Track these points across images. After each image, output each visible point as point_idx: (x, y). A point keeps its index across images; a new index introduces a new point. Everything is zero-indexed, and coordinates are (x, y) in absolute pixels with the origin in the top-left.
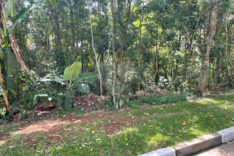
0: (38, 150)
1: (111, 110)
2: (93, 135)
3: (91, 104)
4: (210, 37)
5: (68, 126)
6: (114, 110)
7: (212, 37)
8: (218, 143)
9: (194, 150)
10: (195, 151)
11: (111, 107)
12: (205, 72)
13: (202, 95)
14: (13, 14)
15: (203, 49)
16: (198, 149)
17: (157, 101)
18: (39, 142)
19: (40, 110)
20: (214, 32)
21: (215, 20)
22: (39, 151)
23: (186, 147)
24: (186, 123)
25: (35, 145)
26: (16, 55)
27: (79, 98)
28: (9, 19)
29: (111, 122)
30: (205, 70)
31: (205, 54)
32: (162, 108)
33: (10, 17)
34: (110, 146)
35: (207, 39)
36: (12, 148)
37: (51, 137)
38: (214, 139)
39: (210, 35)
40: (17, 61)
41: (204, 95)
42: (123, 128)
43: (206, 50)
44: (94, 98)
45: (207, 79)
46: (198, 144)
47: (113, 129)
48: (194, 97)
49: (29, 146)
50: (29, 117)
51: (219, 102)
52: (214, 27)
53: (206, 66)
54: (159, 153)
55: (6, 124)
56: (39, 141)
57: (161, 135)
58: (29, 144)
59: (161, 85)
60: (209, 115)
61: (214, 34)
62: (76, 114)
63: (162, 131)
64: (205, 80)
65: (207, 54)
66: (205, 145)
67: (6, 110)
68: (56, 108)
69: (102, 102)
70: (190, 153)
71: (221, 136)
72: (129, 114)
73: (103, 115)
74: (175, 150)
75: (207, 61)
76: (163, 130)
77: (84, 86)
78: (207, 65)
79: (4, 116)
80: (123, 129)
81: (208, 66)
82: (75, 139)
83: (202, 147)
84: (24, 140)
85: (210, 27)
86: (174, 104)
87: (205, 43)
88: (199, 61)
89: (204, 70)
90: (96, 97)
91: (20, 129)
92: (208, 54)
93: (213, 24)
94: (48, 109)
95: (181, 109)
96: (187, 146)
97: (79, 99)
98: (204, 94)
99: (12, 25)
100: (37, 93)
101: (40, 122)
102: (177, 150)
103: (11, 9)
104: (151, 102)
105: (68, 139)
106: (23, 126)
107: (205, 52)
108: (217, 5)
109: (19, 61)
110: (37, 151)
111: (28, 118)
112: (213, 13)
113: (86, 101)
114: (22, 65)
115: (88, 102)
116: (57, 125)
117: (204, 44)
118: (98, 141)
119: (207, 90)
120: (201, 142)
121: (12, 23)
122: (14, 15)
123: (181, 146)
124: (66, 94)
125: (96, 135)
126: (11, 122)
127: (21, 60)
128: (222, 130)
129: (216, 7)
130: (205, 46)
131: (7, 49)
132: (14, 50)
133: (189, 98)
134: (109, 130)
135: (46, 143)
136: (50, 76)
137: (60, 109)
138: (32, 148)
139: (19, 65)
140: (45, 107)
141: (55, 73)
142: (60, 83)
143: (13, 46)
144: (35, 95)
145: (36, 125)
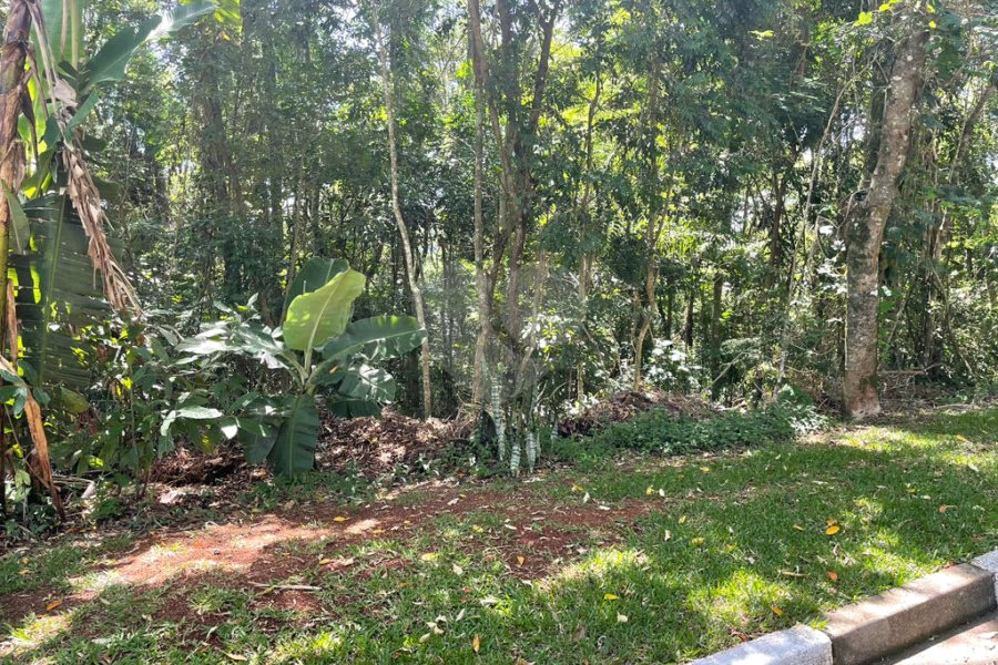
0: (233, 653)
1: (489, 477)
2: (460, 581)
3: (389, 455)
4: (884, 179)
5: (330, 545)
6: (505, 478)
7: (892, 178)
8: (983, 604)
9: (897, 635)
10: (903, 638)
11: (489, 465)
12: (862, 320)
13: (849, 414)
14: (79, 56)
15: (852, 225)
16: (914, 631)
17: (676, 441)
18: (227, 616)
19: (167, 481)
20: (900, 157)
21: (906, 110)
22: (240, 657)
23: (870, 625)
24: (838, 529)
25: (213, 629)
26: (87, 234)
27: (331, 427)
28: (61, 77)
29: (514, 528)
30: (862, 310)
31: (863, 248)
32: (706, 469)
33: (65, 65)
34: (549, 627)
35: (872, 186)
36: (109, 646)
37: (276, 592)
38: (969, 589)
39: (883, 168)
40: (90, 261)
41: (857, 414)
42: (581, 551)
43: (864, 228)
44: (403, 427)
45: (869, 350)
46: (911, 610)
47: (539, 556)
48: (821, 422)
49: (187, 638)
50: (134, 510)
51: (933, 443)
52: (901, 137)
53: (867, 294)
54: (767, 650)
55: (35, 545)
56: (229, 613)
57: (750, 577)
58: (183, 627)
59: (662, 375)
60: (915, 494)
61: (900, 164)
62: (340, 497)
63: (752, 560)
64: (863, 352)
65: (870, 246)
66: (938, 615)
67: (28, 482)
68: (238, 471)
69: (437, 445)
70: (884, 649)
71: (993, 575)
72: (580, 495)
73: (461, 498)
74: (829, 635)
75: (870, 274)
76: (755, 558)
77: (371, 376)
78: (872, 293)
79: (25, 505)
80: (578, 553)
81: (873, 296)
82: (389, 601)
83: (928, 624)
84: (154, 612)
85: (885, 137)
86: (749, 453)
87: (863, 203)
88: (833, 275)
89: (856, 310)
90: (407, 424)
91: (109, 562)
92: (873, 245)
93: (897, 127)
94: (203, 478)
95: (789, 472)
96: (871, 620)
97: (328, 434)
98: (856, 409)
99: (75, 104)
100: (174, 405)
101: (192, 533)
102: (837, 638)
103: (69, 32)
104: (651, 445)
105: (354, 599)
106: (119, 550)
107: (860, 237)
108: (913, 47)
109: (97, 264)
110: (231, 655)
111: (129, 515)
112: (898, 82)
113: (367, 443)
114: (111, 281)
115: (376, 446)
116: (276, 545)
117: (859, 207)
118: (492, 606)
119: (871, 395)
120: (923, 604)
121: (74, 95)
122: (81, 60)
123: (847, 622)
124: (288, 409)
125: (476, 580)
126: (53, 532)
127: (107, 256)
128: (990, 554)
129: (910, 58)
130: (864, 213)
131: (48, 207)
132: (81, 214)
133: (803, 428)
134: (521, 559)
135: (259, 619)
136: (223, 332)
137: (255, 474)
138: (205, 644)
139: (99, 279)
140: (188, 470)
141: (246, 316)
142: (262, 362)
143: (76, 194)
144: (167, 414)
145: (178, 545)
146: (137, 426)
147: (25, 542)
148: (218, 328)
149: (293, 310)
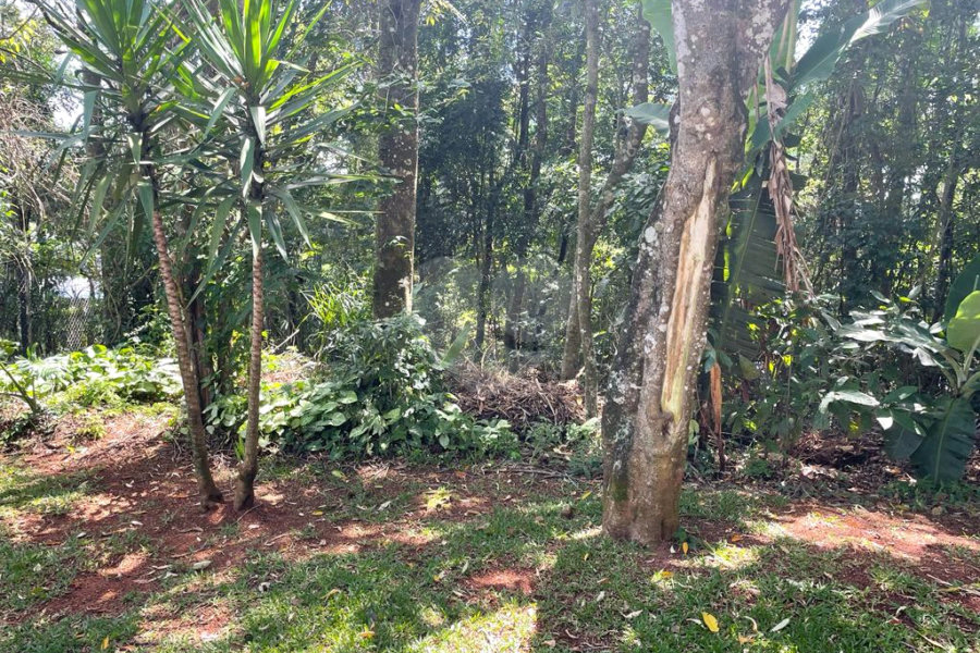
0: (928, 637)
14: (793, 61)
18: (914, 600)
22: (939, 645)
25: (903, 608)
26: (778, 222)
28: (775, 82)
33: (781, 71)
36: (801, 589)
37: (962, 594)
40: (775, 247)
49: (876, 607)
50: (781, 476)
55: (703, 484)
56: (915, 598)
58: (869, 596)
67: (697, 431)
68: (869, 463)
84: (834, 573)
91: (772, 516)
94: (833, 462)
99: (784, 106)
100: (833, 386)
101: (842, 511)
103: (787, 40)
106: (777, 507)
109: (780, 250)
110: (926, 639)
111: (778, 479)
114: (791, 265)
116: (940, 547)
121: (784, 97)
122: (794, 64)
124: (941, 410)
126: (715, 477)
127: (792, 242)
131: (747, 199)
132: (776, 204)
135: (948, 614)
136: (881, 321)
137: (888, 470)
138: (895, 618)
139: (780, 264)
140: (818, 450)
141: (905, 308)
142: (914, 356)
143: (775, 187)
144: (824, 394)
145: (833, 518)
146: (791, 401)
147: (695, 480)
148: (875, 318)
149: (963, 306)
